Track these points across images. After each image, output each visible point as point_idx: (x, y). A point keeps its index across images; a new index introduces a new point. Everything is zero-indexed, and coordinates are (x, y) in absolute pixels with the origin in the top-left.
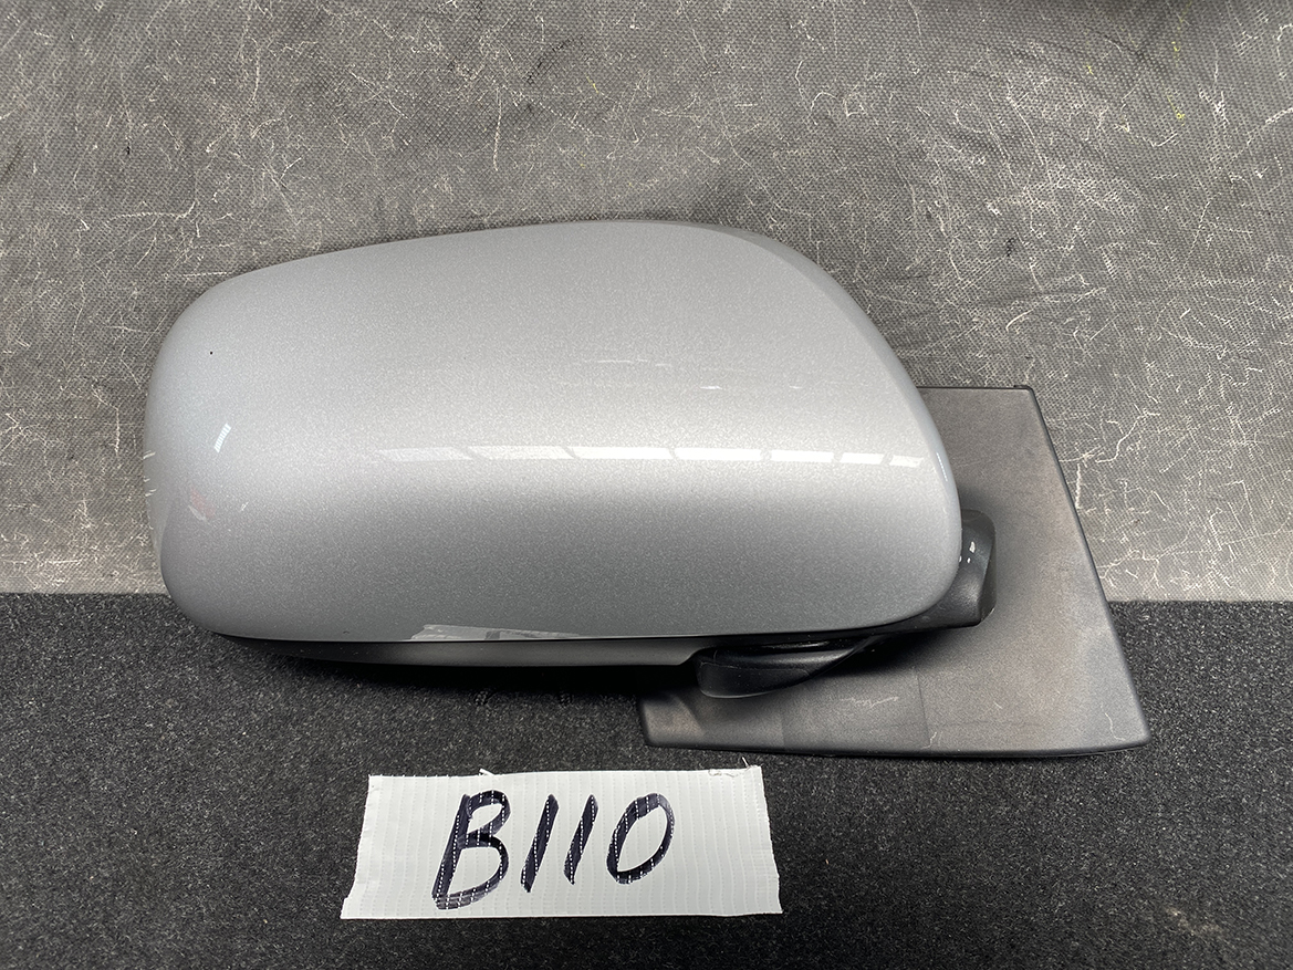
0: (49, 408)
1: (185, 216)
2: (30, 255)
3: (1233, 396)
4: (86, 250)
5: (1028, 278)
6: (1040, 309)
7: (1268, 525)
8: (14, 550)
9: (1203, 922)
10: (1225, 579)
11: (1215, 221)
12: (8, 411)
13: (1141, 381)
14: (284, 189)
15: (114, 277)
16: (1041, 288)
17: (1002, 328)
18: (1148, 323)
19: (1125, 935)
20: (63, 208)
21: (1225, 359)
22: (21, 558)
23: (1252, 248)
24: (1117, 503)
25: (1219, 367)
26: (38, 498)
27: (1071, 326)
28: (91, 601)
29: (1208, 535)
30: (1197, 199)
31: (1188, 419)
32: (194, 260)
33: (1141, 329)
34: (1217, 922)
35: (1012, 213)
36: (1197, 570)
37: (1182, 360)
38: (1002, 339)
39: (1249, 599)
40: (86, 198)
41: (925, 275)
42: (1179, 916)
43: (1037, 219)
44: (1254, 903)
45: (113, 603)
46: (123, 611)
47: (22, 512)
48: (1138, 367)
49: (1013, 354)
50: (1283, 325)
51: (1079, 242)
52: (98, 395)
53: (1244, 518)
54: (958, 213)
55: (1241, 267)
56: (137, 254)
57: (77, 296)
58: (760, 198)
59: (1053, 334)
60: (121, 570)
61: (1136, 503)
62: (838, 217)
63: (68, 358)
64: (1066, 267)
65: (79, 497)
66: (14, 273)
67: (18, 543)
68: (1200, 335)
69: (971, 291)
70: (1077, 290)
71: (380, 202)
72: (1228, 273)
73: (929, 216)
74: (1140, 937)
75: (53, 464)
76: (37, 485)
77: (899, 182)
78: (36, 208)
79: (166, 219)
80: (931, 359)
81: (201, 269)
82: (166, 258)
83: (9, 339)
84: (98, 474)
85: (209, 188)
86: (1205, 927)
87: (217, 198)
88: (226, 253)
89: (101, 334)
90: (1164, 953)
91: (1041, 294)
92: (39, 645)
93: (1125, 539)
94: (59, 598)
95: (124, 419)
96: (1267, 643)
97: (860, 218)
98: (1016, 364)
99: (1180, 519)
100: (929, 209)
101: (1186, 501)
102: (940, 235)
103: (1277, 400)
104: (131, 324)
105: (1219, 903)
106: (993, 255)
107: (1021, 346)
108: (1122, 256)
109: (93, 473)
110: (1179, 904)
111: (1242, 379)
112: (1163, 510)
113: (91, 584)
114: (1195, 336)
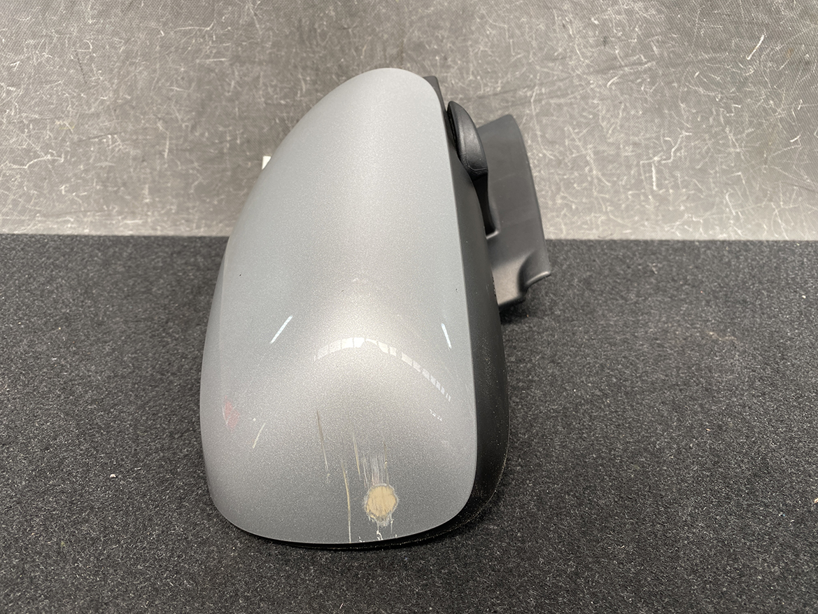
1: (208, 29)
2: (136, 48)
3: (728, 122)
4: (161, 47)
5: (616, 58)
7: (758, 200)
10: (739, 232)
12: (116, 134)
14: (256, 15)
15: (173, 61)
16: (623, 64)
18: (679, 82)
20: (153, 24)
21: (720, 100)
22: (112, 220)
23: (724, 35)
24: (676, 187)
25: (718, 105)
26: (124, 184)
27: (640, 84)
29: (727, 206)
30: (693, 10)
31: (707, 136)
32: (211, 52)
33: (675, 85)
35: (604, 23)
36: (724, 226)
38: (606, 92)
40: (164, 19)
41: (564, 58)
47: (116, 192)
48: (677, 107)
49: (612, 101)
50: (746, 78)
51: (639, 37)
52: (160, 125)
53: (744, 195)
54: (578, 24)
55: (720, 47)
56: (184, 49)
57: (155, 71)
58: (482, 17)
59: (632, 89)
60: (161, 226)
61: (686, 187)
64: (634, 51)
65: (145, 183)
66: (127, 58)
67: (112, 210)
69: (588, 66)
70: (641, 64)
71: (300, 21)
72: (715, 50)
73: (564, 26)
75: (134, 164)
76: (125, 177)
77: (549, 8)
79: (200, 30)
80: (571, 104)
81: (214, 57)
82: (199, 51)
83: (121, 94)
84: (156, 170)
85: (221, 15)
88: (226, 49)
89: (164, 92)
93: (682, 208)
95: (171, 139)
97: (531, 28)
98: (615, 106)
101: (713, 185)
102: (570, 36)
103: (751, 122)
104: (179, 86)
106: (597, 46)
107: (616, 96)
108: (661, 44)
112: (700, 191)
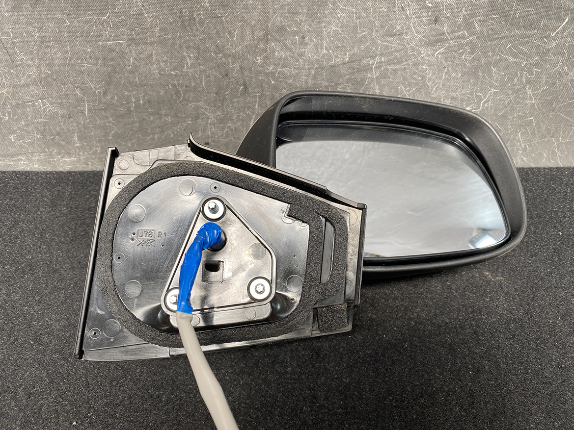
0: (60, 97)
6: (449, 47)
8: (51, 155)
9: (497, 276)
11: (520, 6)
13: (491, 76)
17: (433, 55)
19: (467, 280)
28: (82, 173)
34: (502, 276)
37: (507, 67)
39: (534, 167)
42: (489, 275)
43: (447, 8)
44: (517, 270)
45: (90, 174)
46: (94, 177)
62: (366, 10)
63: (65, 77)
68: (515, 56)
74: (473, 281)
78: (49, 16)
86: (497, 278)
87: (117, 10)
90: (481, 286)
91: (449, 40)
92: (65, 189)
94: (70, 172)
96: (538, 182)
99: (507, 134)
100: (403, 5)
105: (504, 270)
109: (78, 123)
110: (489, 271)
111: (532, 74)
113: (80, 168)
114: (513, 56)
